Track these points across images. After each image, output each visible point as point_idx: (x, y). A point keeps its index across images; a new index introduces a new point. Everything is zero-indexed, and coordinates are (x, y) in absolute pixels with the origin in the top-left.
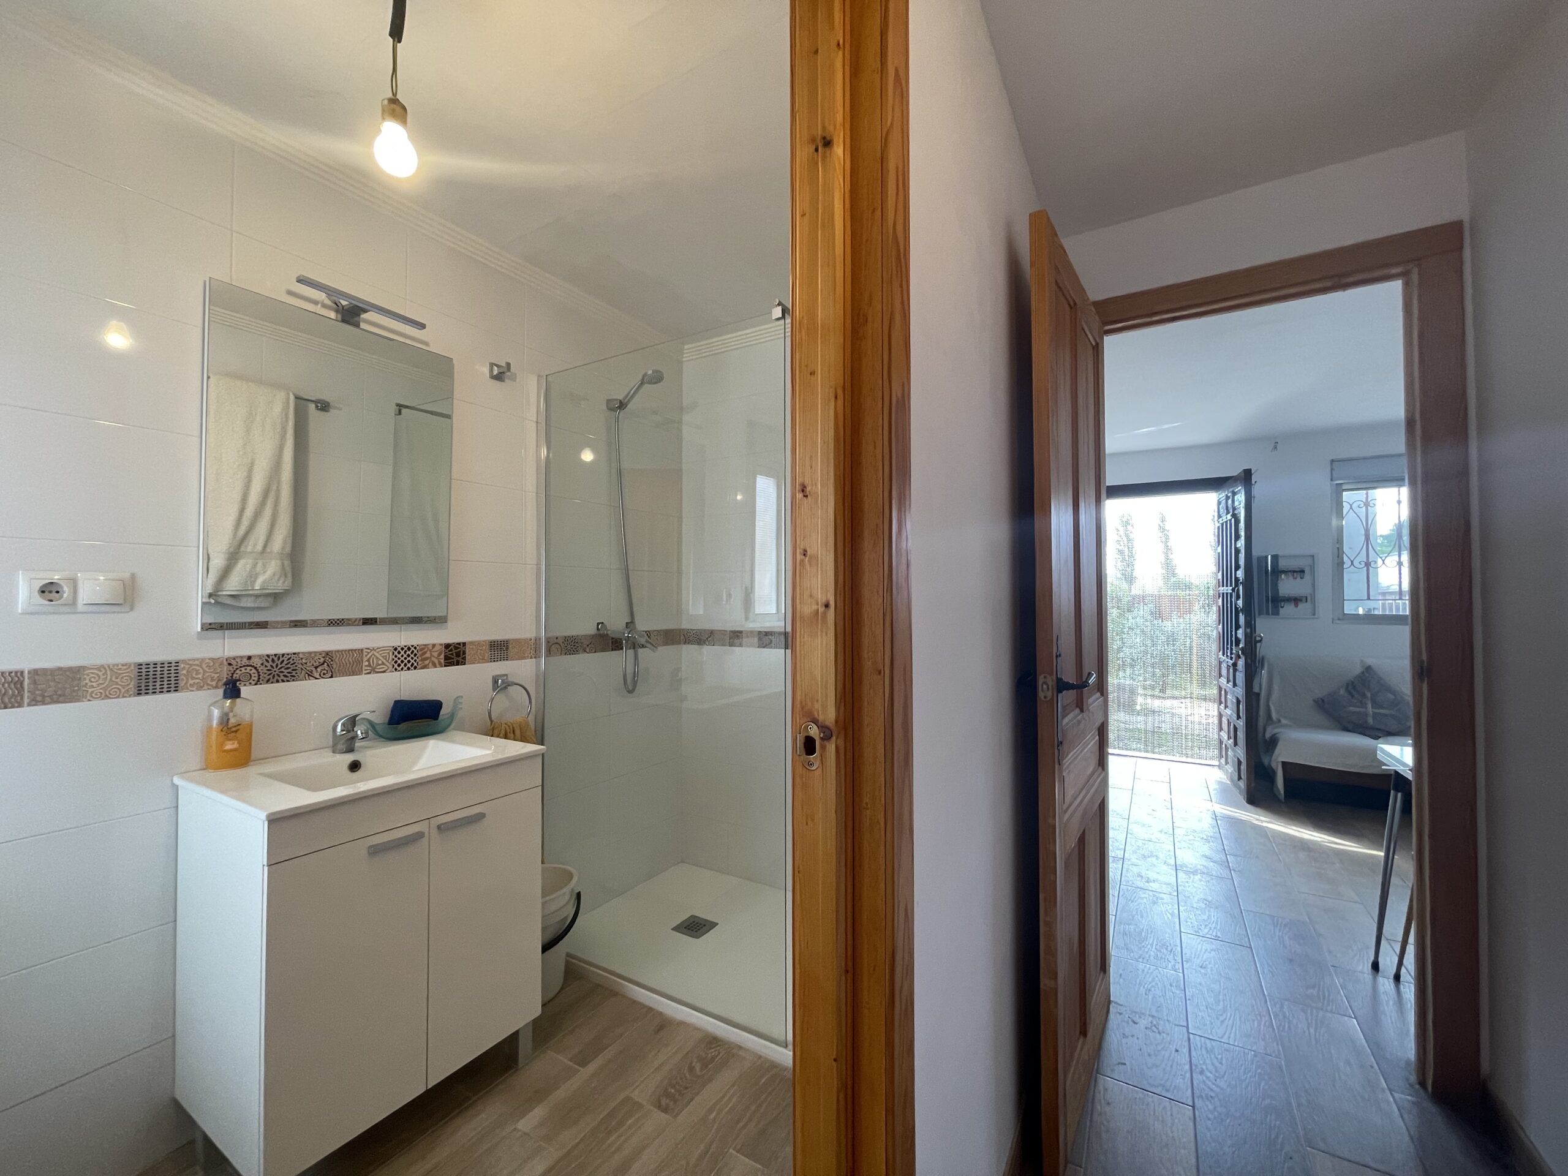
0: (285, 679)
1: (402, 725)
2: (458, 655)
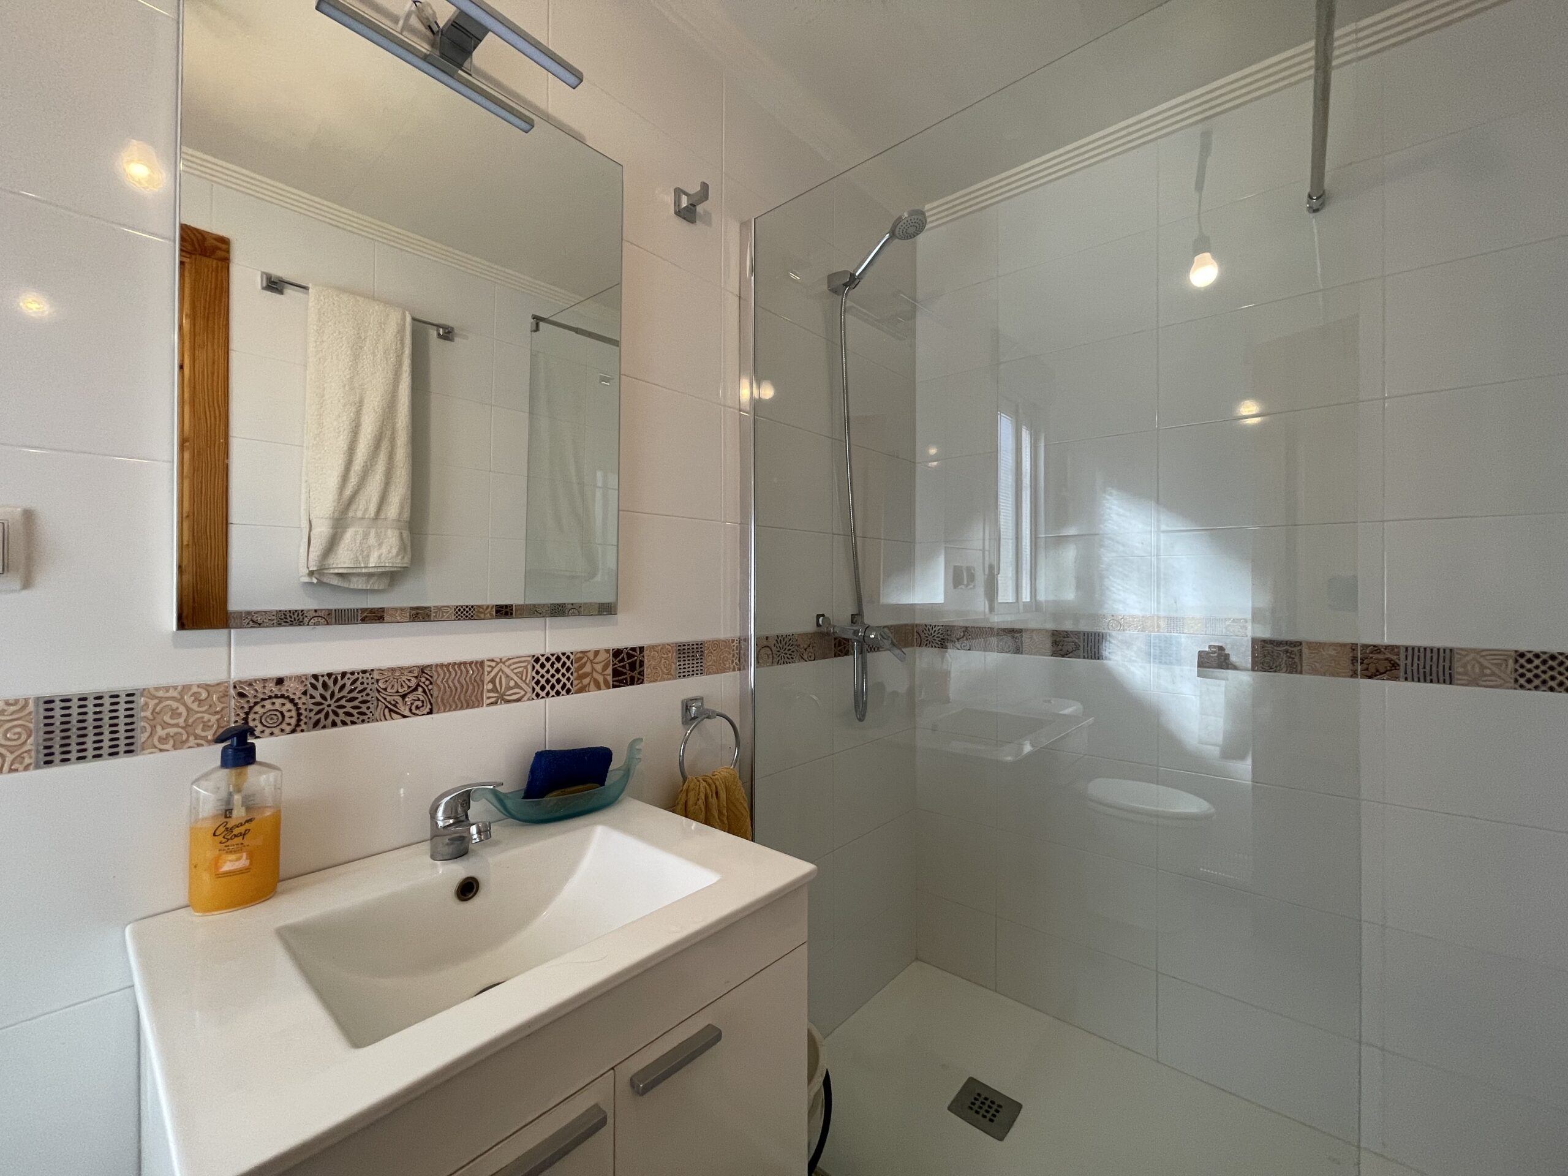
0: (348, 719)
1: (546, 799)
2: (633, 667)
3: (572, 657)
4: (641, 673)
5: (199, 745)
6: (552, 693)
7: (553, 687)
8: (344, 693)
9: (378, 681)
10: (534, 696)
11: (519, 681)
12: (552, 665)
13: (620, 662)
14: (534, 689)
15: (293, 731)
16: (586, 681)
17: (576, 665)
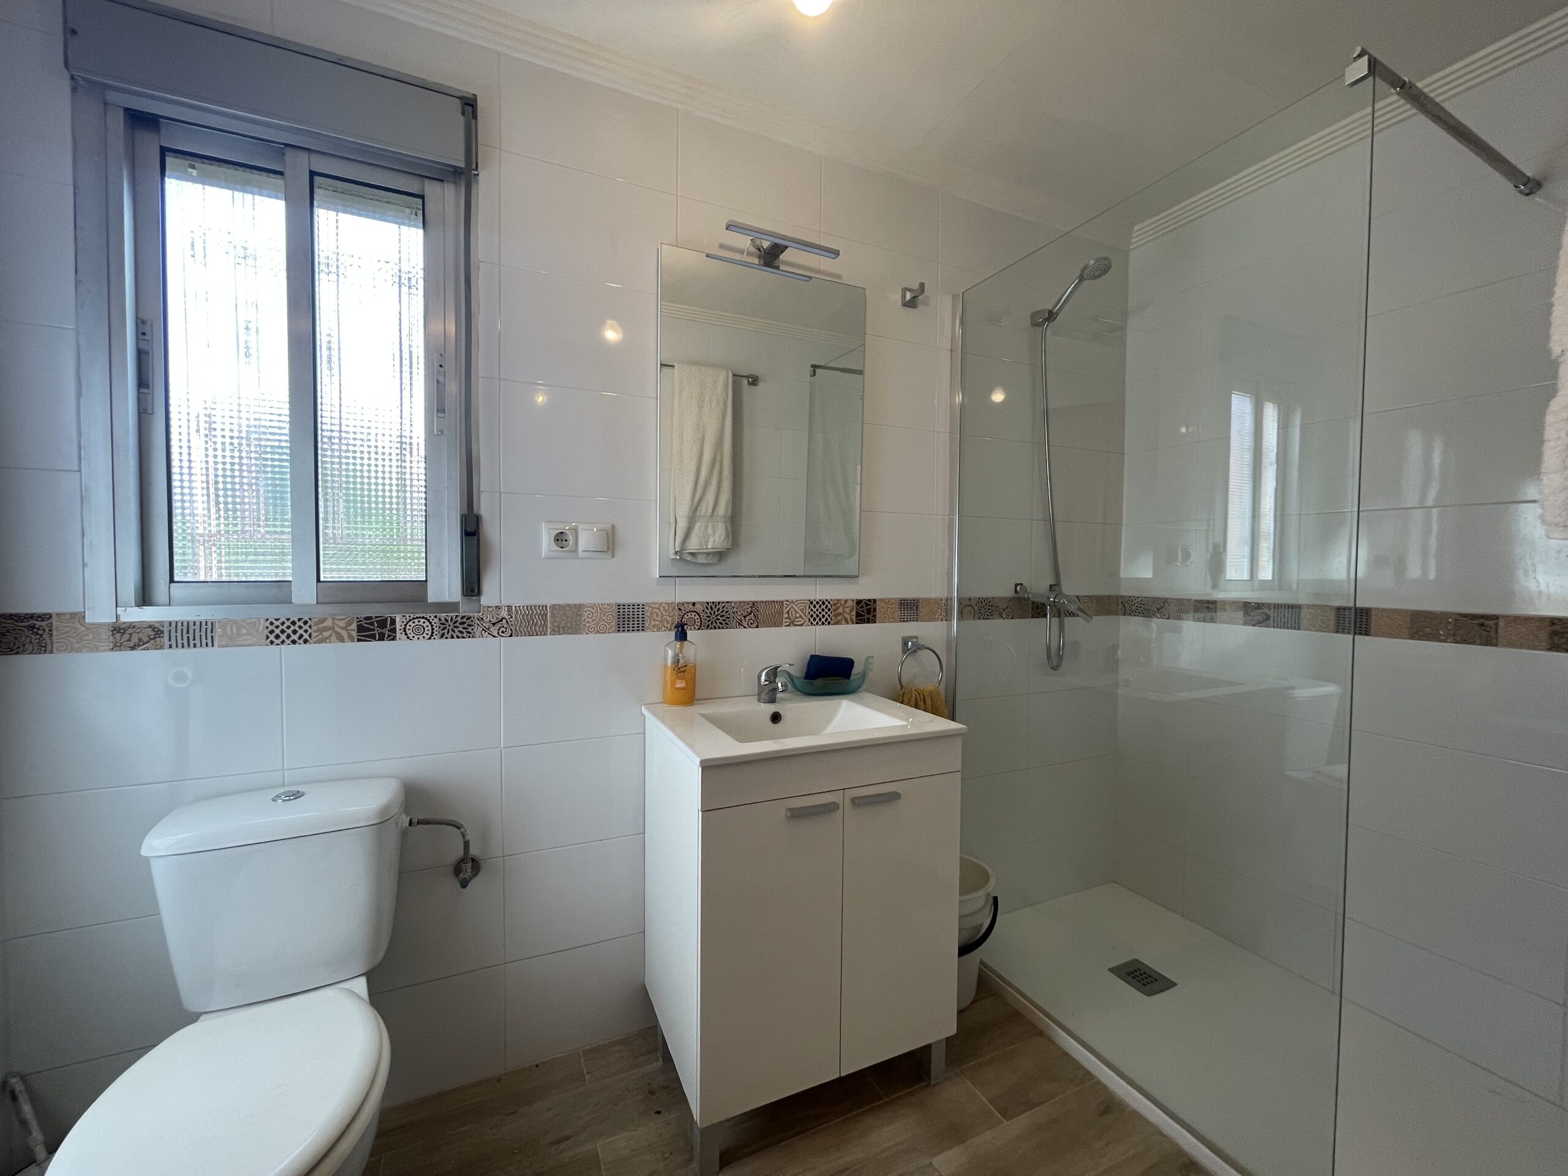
0: (720, 626)
1: (816, 681)
2: (869, 612)
3: (831, 602)
4: (875, 616)
5: (665, 630)
6: (820, 623)
7: (820, 620)
8: (719, 612)
9: (733, 607)
10: (810, 624)
11: (802, 614)
12: (820, 606)
13: (860, 608)
14: (810, 620)
15: (699, 629)
16: (839, 618)
17: (834, 608)
